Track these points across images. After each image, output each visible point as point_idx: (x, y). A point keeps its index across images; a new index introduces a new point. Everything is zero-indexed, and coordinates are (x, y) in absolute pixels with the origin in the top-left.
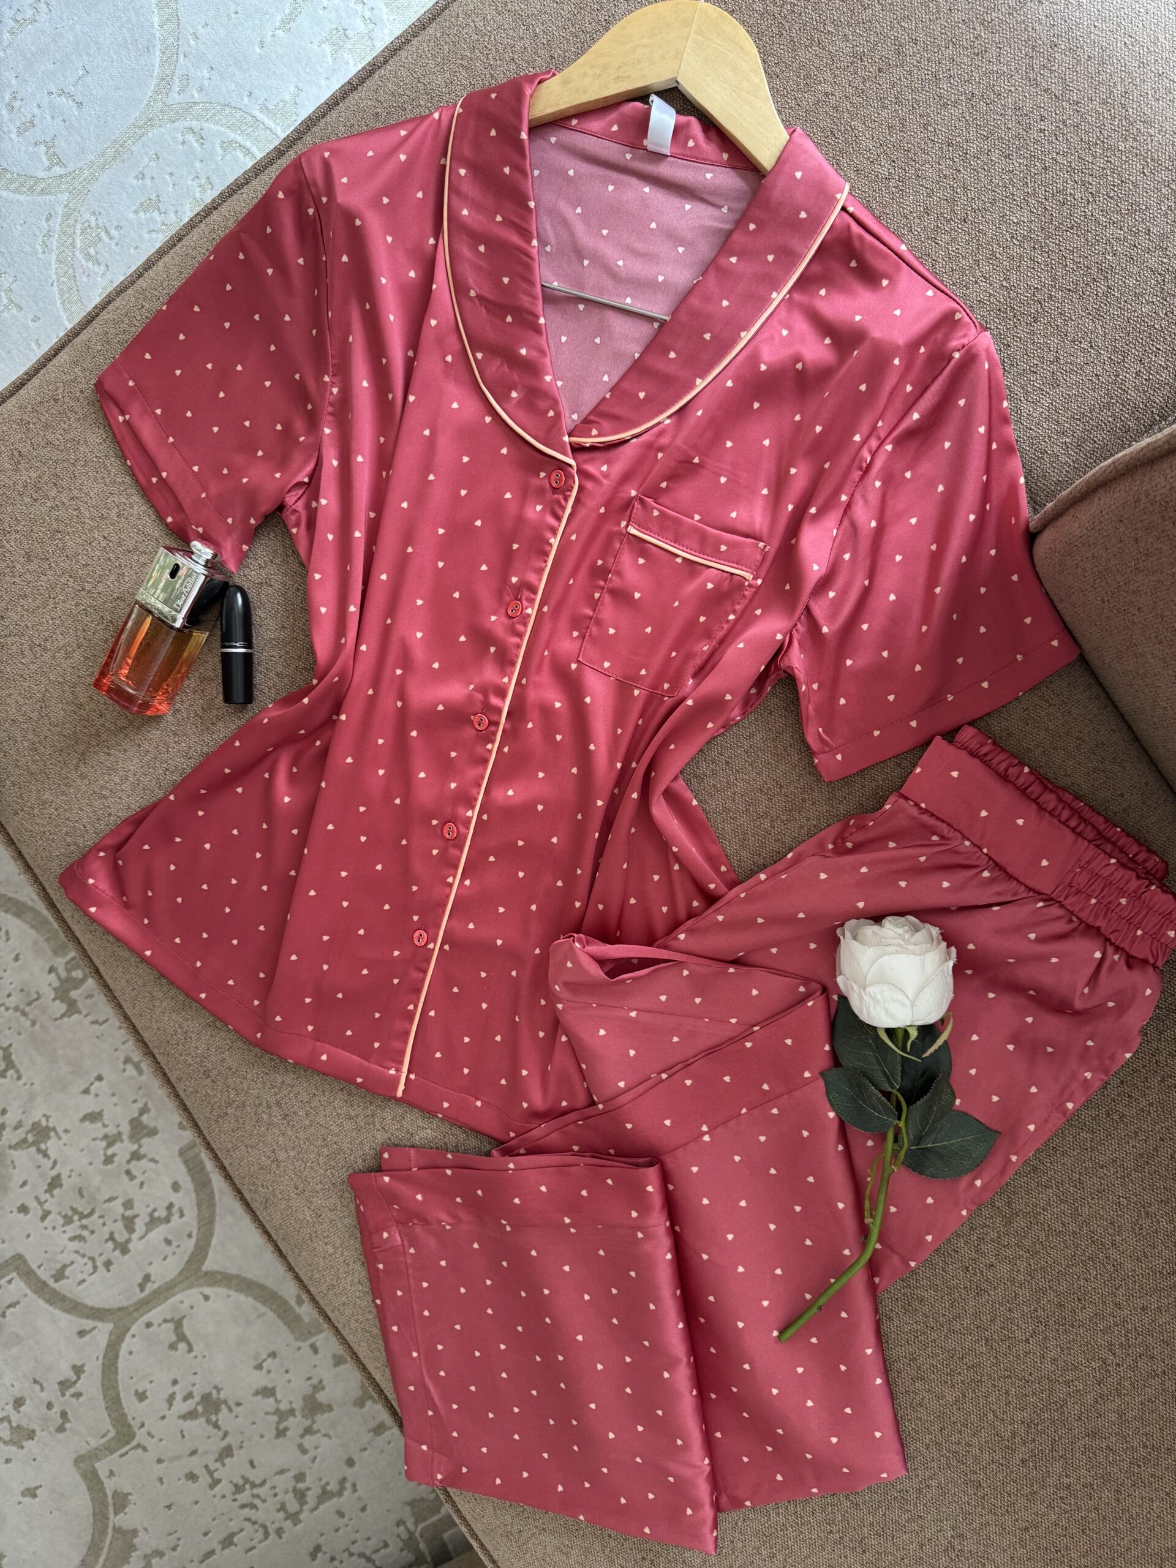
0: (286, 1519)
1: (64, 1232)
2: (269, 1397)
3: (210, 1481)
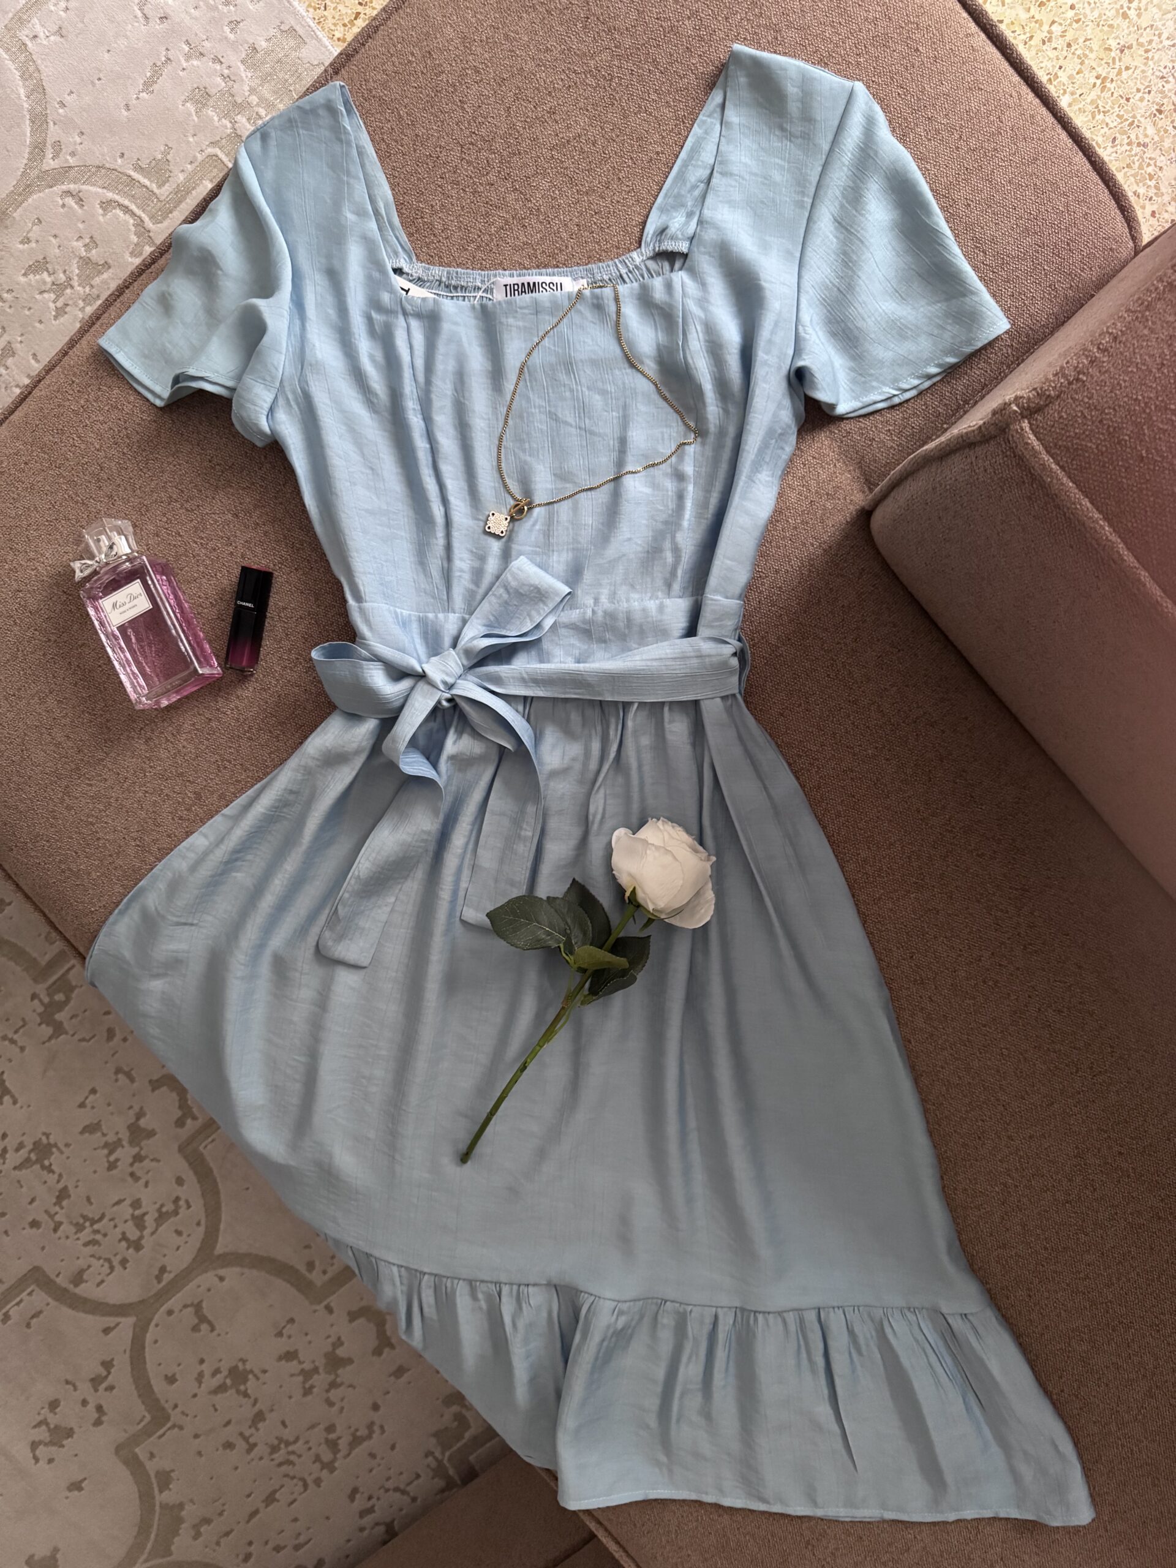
0: (322, 1470)
1: (78, 1239)
2: (292, 1361)
3: (245, 1446)
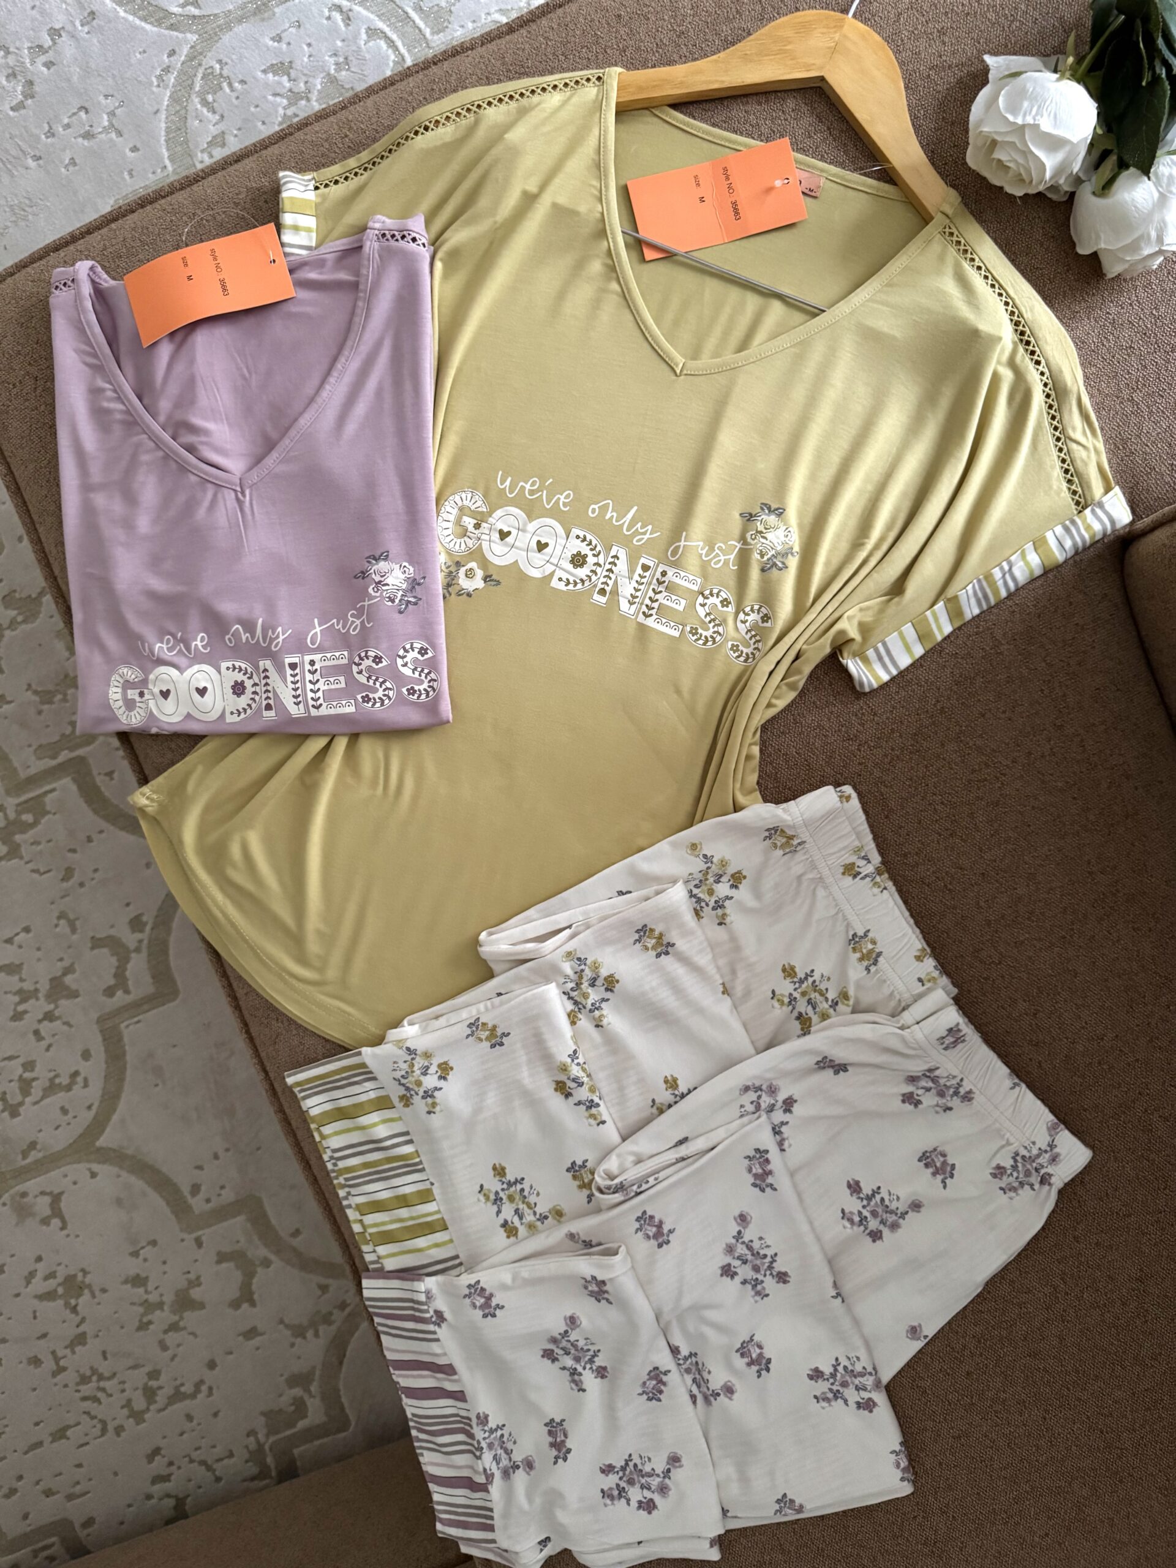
0: (129, 1417)
2: (138, 1287)
3: (55, 1368)
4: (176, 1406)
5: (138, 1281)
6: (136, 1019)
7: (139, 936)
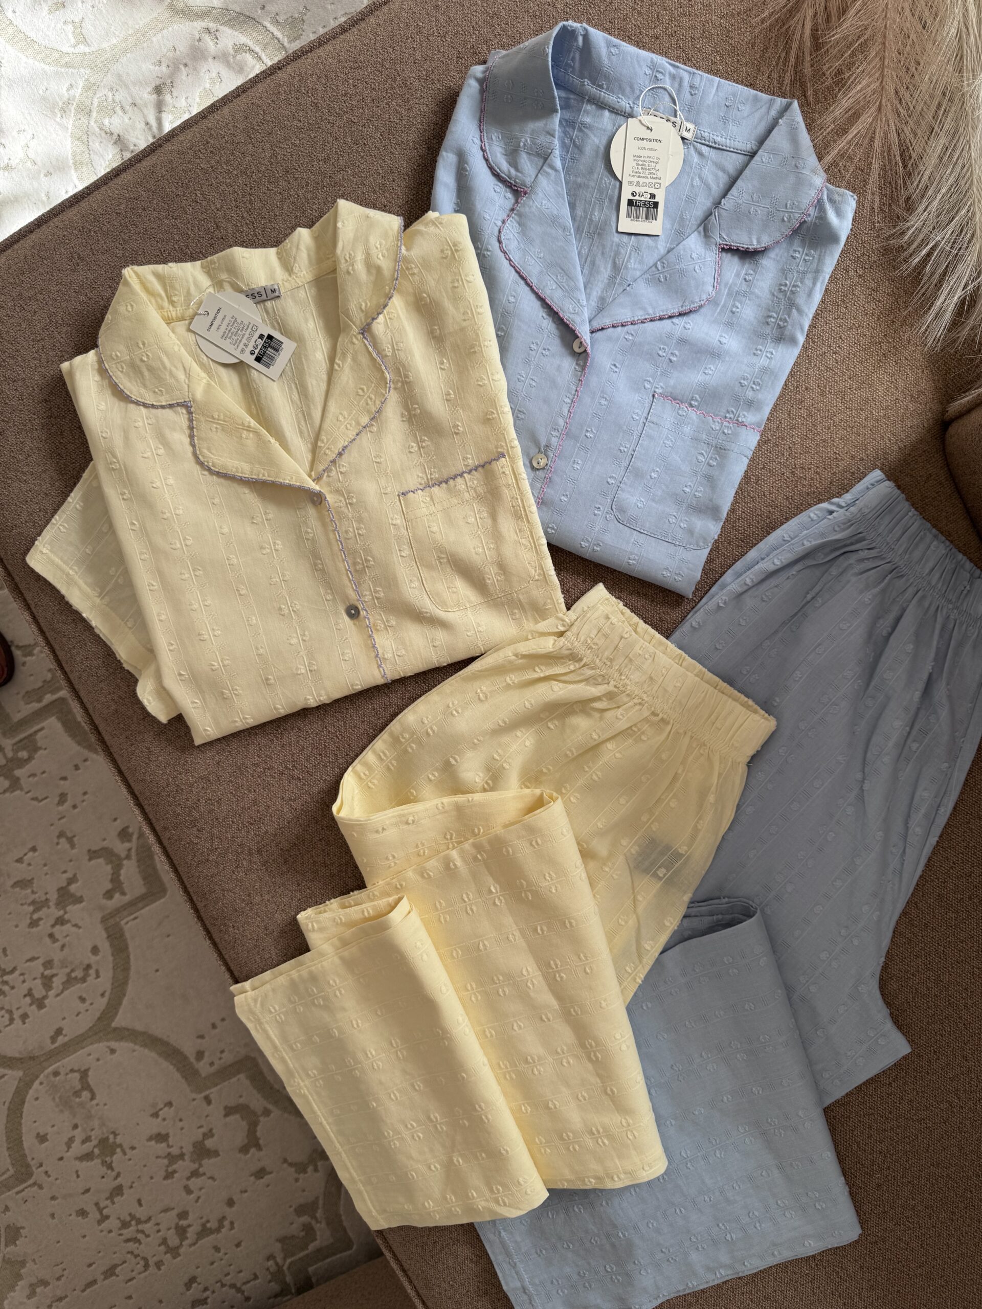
0: (166, 1253)
2: (162, 1142)
3: (98, 1216)
4: (203, 1241)
5: (161, 1138)
6: (132, 917)
7: (127, 845)
